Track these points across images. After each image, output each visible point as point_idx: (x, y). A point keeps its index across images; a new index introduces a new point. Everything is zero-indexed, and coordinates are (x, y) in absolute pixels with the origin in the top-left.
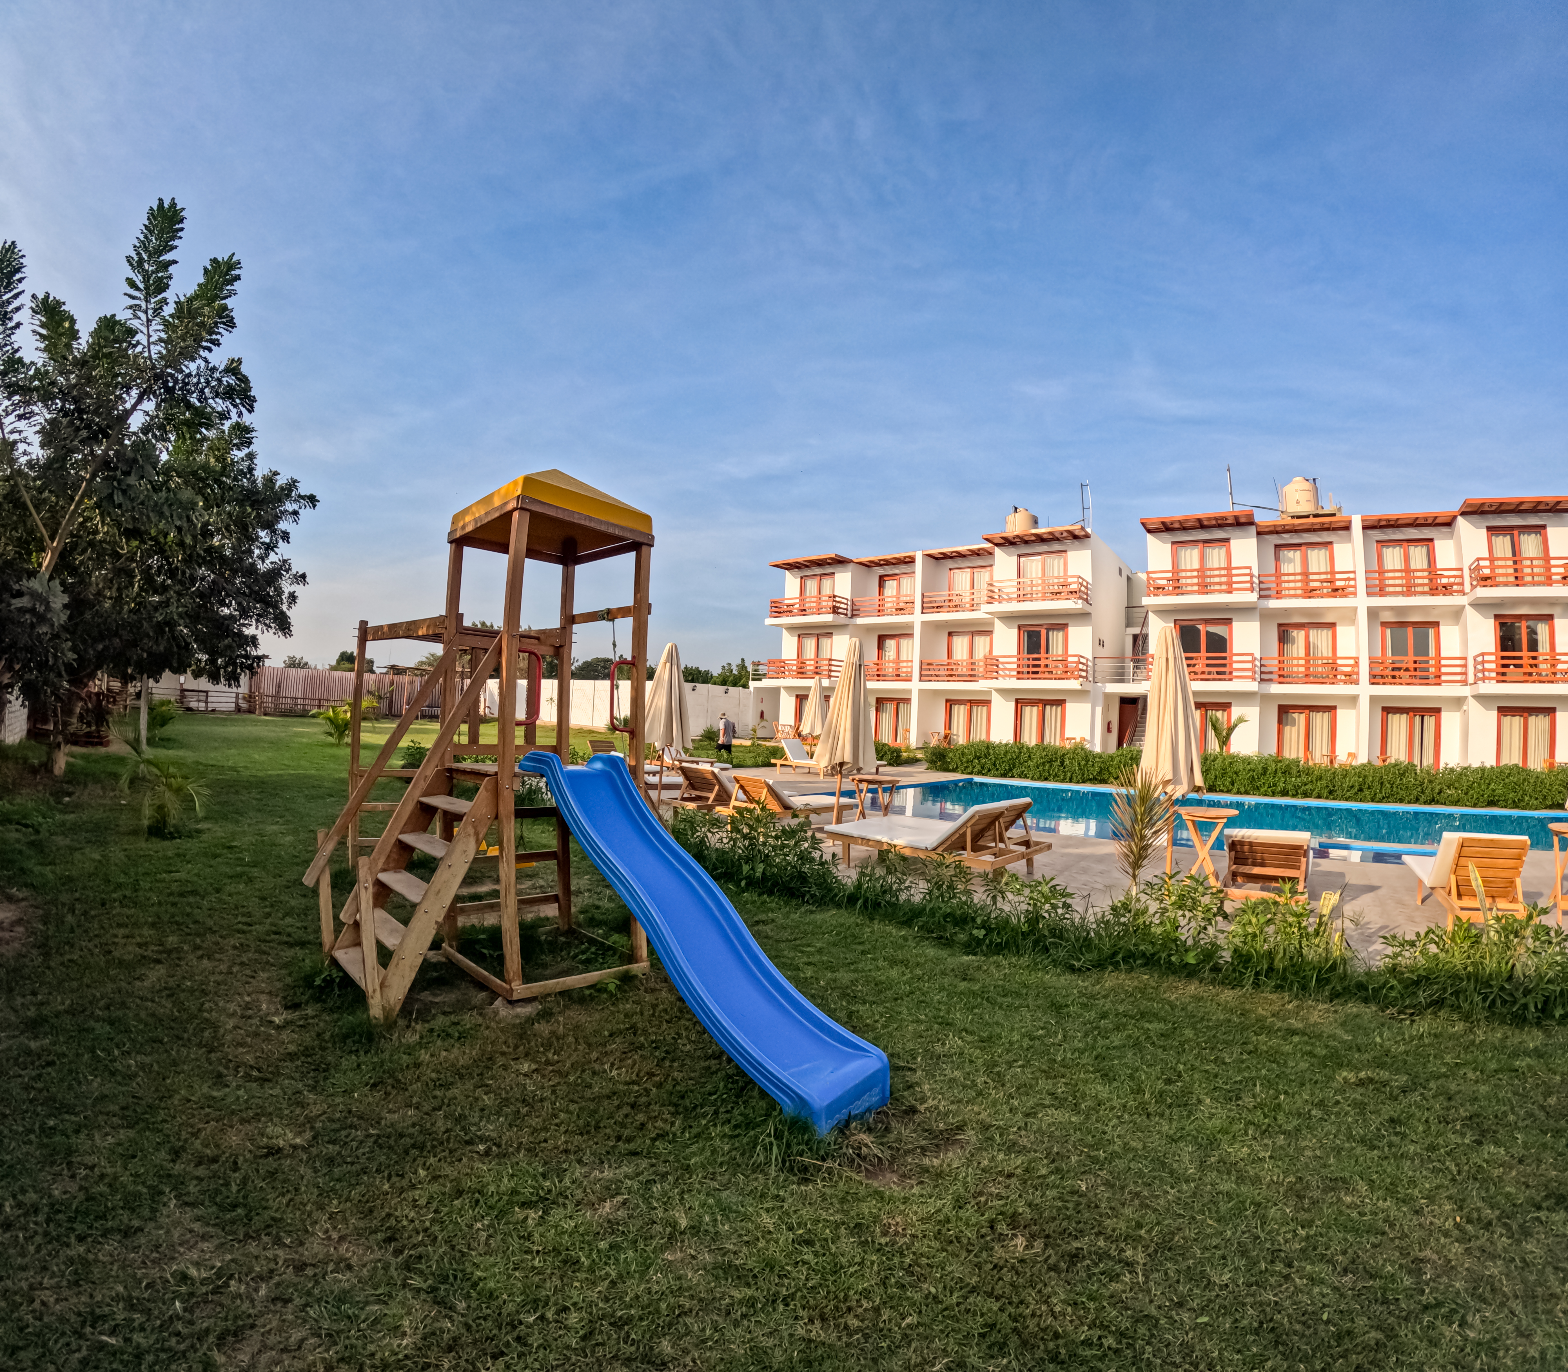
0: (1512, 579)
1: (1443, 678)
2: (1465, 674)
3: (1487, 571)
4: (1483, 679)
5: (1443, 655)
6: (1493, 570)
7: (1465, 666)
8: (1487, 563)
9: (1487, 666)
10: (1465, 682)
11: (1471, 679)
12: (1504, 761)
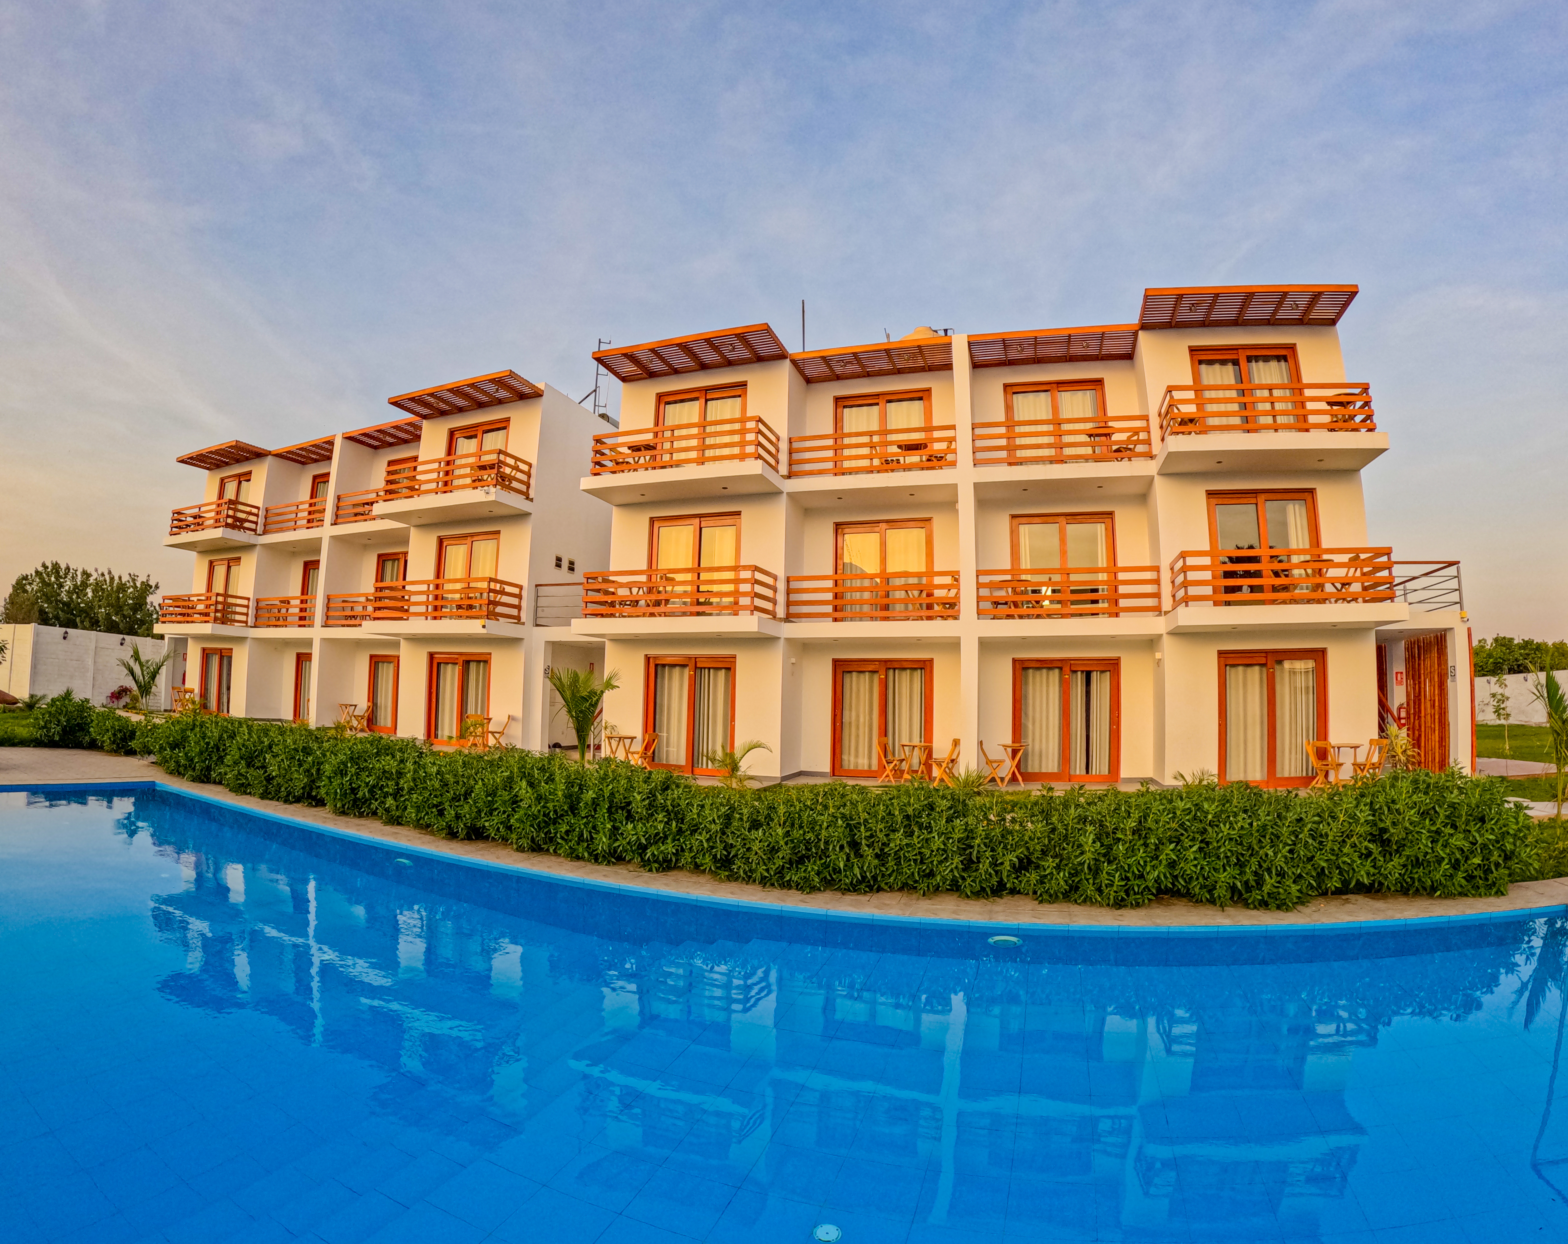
0: (1237, 421)
1: (1123, 603)
2: (1157, 595)
3: (1189, 409)
4: (1187, 600)
5: (1120, 563)
6: (1200, 406)
7: (1157, 582)
8: (1191, 395)
9: (1192, 576)
10: (1157, 610)
11: (1167, 603)
12: (1235, 774)
